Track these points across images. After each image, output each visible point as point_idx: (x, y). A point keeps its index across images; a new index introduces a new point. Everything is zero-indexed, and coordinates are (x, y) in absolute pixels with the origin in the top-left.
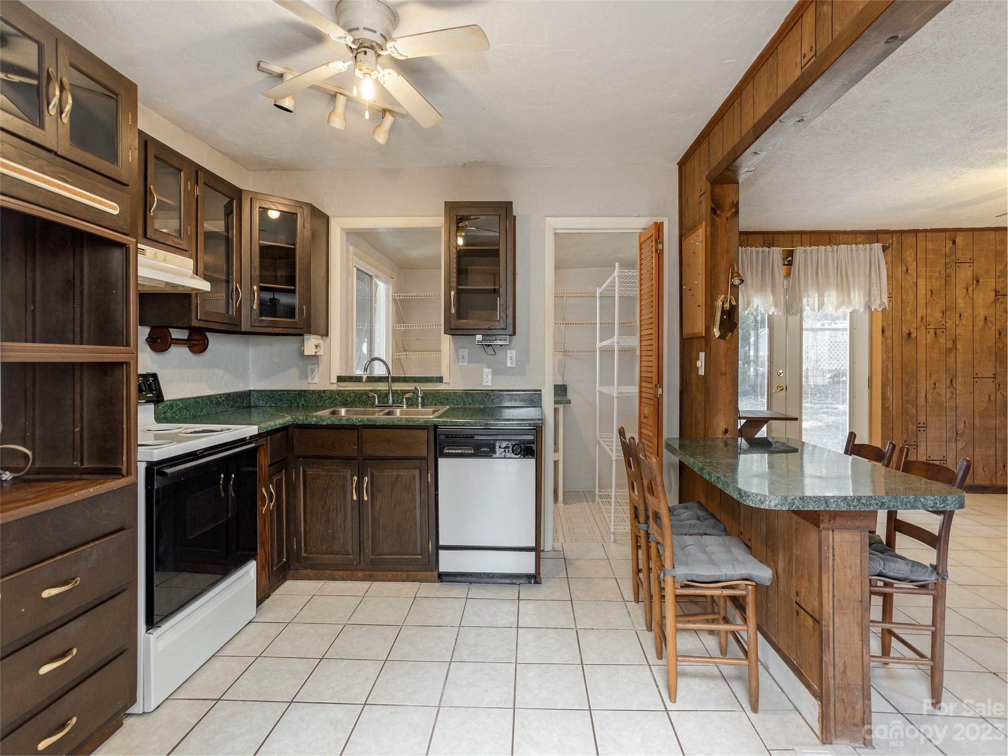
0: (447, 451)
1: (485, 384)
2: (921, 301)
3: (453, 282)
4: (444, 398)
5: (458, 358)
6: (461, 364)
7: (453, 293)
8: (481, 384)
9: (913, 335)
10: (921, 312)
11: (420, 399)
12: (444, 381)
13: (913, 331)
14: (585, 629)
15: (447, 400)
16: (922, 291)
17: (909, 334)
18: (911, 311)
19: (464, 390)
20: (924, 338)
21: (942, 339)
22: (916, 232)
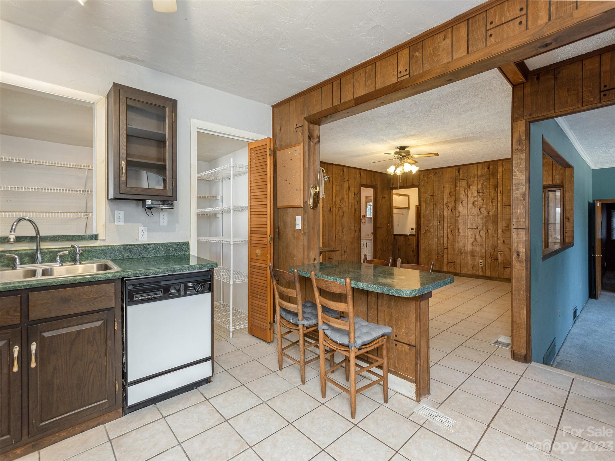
0: (137, 299)
1: (140, 239)
2: (334, 195)
3: (123, 154)
4: (101, 253)
5: (112, 218)
6: (116, 223)
7: (123, 163)
8: (137, 240)
9: (332, 210)
10: (334, 199)
11: (78, 256)
12: (99, 238)
13: (332, 208)
14: (270, 400)
15: (104, 255)
16: (334, 191)
17: (330, 209)
18: (331, 199)
19: (122, 245)
20: (335, 210)
21: (340, 212)
22: (332, 164)
